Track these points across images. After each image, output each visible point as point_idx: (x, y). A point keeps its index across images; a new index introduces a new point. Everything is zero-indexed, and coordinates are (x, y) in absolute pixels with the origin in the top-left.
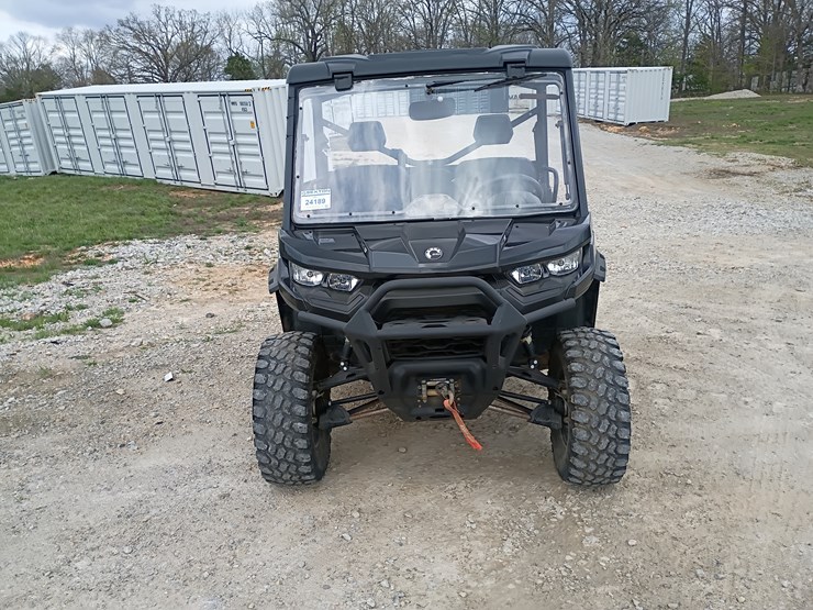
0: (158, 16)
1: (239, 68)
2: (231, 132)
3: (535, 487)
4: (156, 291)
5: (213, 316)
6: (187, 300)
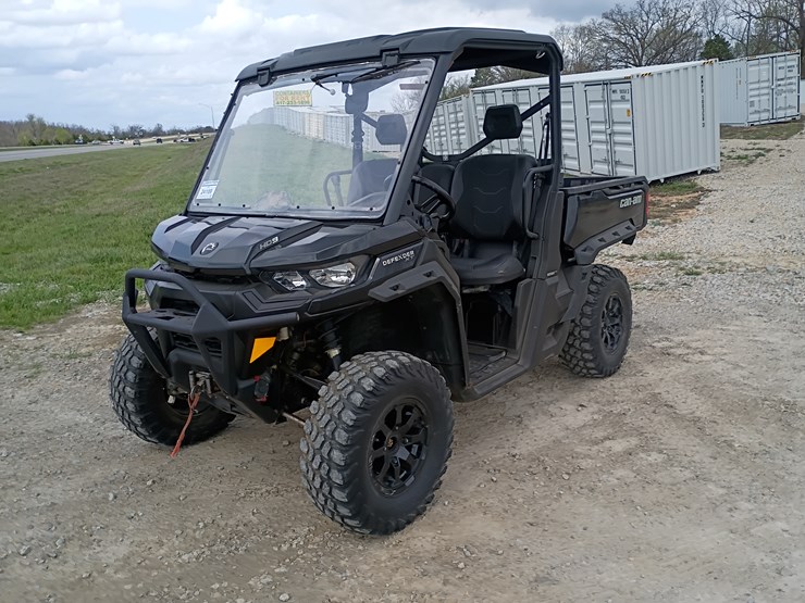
0: (641, 5)
1: (718, 50)
2: (609, 120)
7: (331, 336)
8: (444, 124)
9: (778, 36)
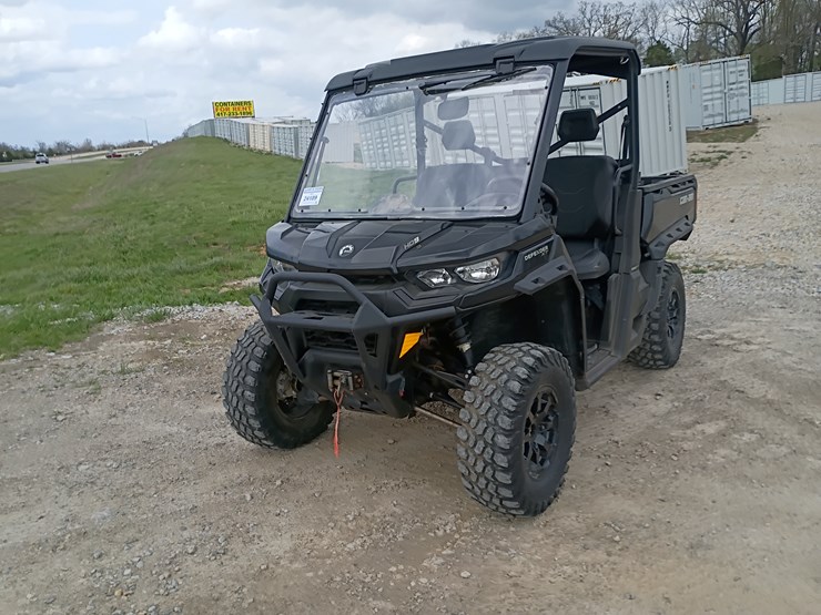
0: (583, 13)
1: (660, 57)
7: (461, 331)
8: (404, 133)
9: (717, 41)
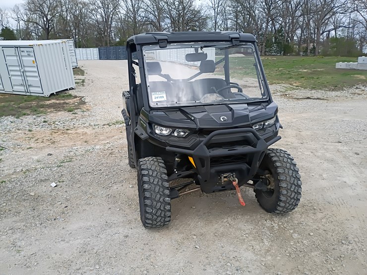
2: (21, 65)
3: (259, 217)
4: (10, 144)
5: (51, 155)
6: (30, 148)
